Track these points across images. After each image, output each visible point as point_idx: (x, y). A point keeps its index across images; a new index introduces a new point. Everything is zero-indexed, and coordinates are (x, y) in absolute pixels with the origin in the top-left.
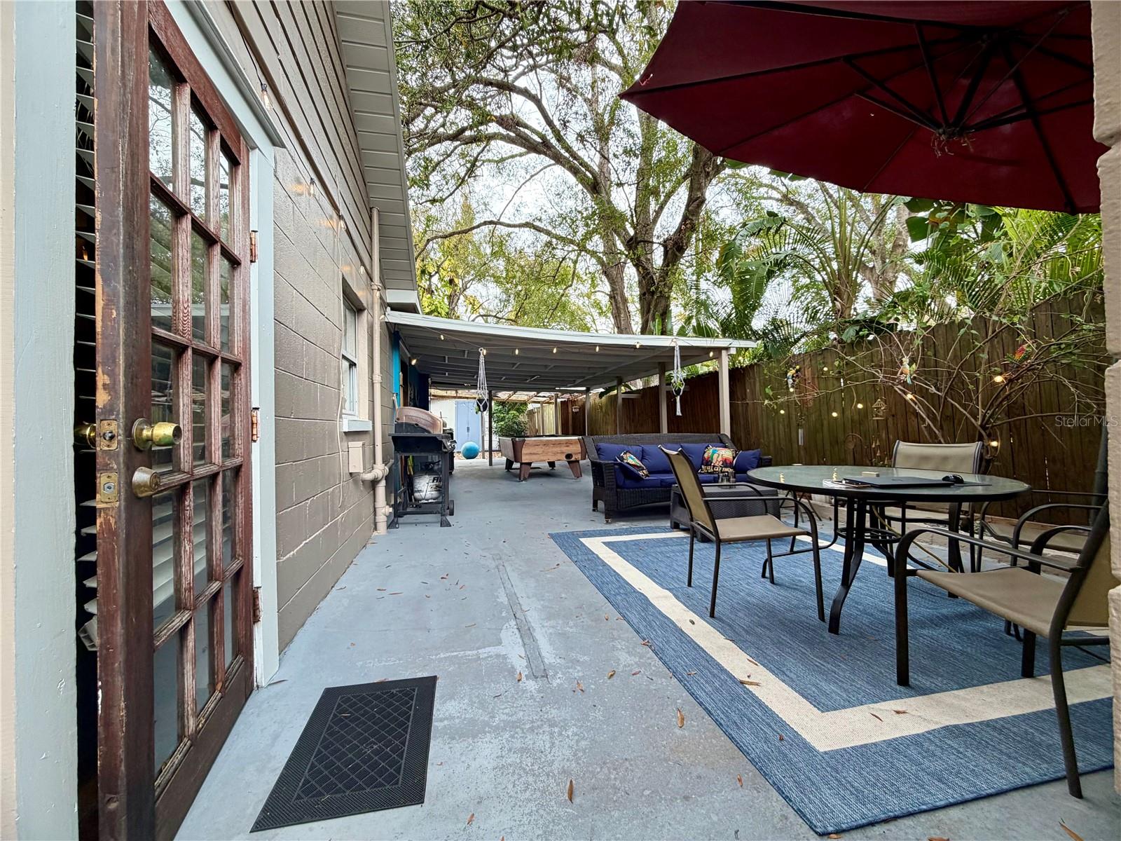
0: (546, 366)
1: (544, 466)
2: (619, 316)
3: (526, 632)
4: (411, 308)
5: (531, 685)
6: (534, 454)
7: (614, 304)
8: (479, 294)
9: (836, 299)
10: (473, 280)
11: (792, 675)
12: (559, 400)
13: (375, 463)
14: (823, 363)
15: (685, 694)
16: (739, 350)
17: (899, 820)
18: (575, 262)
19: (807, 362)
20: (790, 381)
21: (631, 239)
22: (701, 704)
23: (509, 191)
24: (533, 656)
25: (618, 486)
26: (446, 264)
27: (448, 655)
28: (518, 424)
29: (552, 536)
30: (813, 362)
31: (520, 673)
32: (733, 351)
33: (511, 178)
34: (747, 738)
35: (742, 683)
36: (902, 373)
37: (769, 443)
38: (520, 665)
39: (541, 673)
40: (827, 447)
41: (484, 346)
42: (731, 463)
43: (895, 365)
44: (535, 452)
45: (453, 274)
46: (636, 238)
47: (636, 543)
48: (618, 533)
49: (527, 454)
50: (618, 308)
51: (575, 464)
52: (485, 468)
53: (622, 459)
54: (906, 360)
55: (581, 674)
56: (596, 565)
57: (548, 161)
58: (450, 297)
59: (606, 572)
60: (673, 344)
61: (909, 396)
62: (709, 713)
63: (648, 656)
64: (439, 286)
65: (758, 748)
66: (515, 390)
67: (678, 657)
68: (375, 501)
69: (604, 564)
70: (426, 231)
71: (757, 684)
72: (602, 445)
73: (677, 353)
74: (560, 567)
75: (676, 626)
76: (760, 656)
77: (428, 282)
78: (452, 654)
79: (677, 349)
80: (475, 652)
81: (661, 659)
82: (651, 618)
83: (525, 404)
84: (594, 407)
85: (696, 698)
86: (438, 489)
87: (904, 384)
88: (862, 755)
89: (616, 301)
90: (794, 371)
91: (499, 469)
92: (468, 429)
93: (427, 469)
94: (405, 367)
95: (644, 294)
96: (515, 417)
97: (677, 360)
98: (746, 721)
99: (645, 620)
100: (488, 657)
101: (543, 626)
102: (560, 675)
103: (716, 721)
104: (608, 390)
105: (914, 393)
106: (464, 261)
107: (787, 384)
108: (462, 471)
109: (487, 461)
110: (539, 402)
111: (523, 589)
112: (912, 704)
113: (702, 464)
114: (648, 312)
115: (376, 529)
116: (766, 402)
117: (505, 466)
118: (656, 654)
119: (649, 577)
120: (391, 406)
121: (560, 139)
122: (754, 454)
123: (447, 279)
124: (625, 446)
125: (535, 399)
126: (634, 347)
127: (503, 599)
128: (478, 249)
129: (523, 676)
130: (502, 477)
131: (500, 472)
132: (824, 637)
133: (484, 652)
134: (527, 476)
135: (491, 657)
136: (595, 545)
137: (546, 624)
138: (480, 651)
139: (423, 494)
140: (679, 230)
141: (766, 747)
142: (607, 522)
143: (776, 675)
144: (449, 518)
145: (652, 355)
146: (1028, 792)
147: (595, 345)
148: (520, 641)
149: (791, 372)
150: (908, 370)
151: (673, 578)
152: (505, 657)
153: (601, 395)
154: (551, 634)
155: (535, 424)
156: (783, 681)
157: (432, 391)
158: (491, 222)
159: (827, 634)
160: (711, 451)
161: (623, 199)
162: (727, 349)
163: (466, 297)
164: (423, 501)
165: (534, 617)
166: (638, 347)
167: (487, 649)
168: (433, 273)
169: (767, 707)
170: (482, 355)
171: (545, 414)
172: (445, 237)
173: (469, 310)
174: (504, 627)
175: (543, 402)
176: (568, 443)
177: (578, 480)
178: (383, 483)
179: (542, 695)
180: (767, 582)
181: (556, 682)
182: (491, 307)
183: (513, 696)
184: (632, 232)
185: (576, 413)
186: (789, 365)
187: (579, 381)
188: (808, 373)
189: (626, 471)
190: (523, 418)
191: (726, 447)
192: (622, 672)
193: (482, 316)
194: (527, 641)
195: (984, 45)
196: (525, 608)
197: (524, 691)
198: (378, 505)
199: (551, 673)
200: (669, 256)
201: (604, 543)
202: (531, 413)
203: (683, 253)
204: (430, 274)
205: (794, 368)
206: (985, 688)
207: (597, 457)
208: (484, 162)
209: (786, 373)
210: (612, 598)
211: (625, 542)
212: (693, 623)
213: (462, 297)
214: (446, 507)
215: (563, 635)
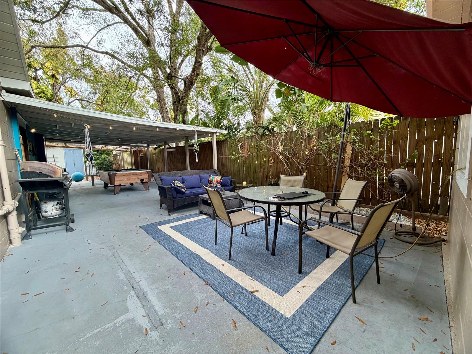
0: (126, 135)
1: (128, 185)
2: (163, 111)
3: (142, 297)
4: (26, 94)
5: (154, 335)
6: (122, 180)
7: (160, 104)
8: (74, 86)
9: (254, 117)
10: (70, 78)
11: (267, 281)
12: (132, 150)
13: (4, 200)
14: (251, 142)
15: (232, 308)
16: (221, 134)
17: (321, 340)
18: (138, 80)
19: (245, 141)
20: (239, 148)
21: (169, 74)
22: (240, 311)
23: (93, 30)
24: (150, 312)
25: (173, 198)
26: (48, 64)
27: (92, 333)
28: (108, 161)
29: (142, 228)
30: (248, 141)
31: (146, 329)
32: (218, 134)
33: (94, 22)
34: (263, 323)
35: (252, 292)
36: (278, 148)
37: (231, 172)
38: (144, 322)
39: (158, 324)
40: (252, 174)
41: (88, 123)
42: (220, 182)
43: (275, 145)
44: (123, 179)
45: (54, 72)
46: (171, 74)
47: (186, 224)
48: (176, 220)
49: (118, 180)
50: (162, 107)
51: (145, 184)
52: (89, 187)
53: (174, 184)
54: (280, 144)
55: (180, 315)
56: (170, 242)
57: (118, 19)
58: (53, 85)
59: (176, 245)
60: (194, 130)
61: (281, 157)
62: (245, 315)
63: (210, 291)
64: (44, 77)
65: (267, 326)
66: (106, 145)
67: (223, 287)
68: (8, 225)
69: (174, 241)
70: (30, 40)
71: (257, 291)
72: (163, 177)
73: (196, 133)
74: (152, 247)
75: (217, 269)
76: (254, 276)
77: (34, 74)
78: (96, 331)
79: (196, 132)
80: (112, 324)
81: (216, 291)
82: (205, 267)
83: (112, 151)
84: (152, 154)
85: (237, 309)
86: (61, 209)
87: (279, 152)
88: (301, 313)
89: (161, 103)
90: (241, 144)
91: (100, 188)
92: (74, 164)
93: (51, 198)
94: (23, 132)
95: (175, 102)
96: (105, 158)
97: (196, 136)
98: (260, 314)
99: (203, 270)
100: (122, 324)
101: (152, 290)
102: (169, 321)
103: (249, 318)
104: (159, 146)
105: (282, 156)
106: (62, 65)
107: (238, 149)
108: (74, 190)
109: (90, 182)
110: (120, 151)
111: (133, 266)
112: (305, 281)
113: (208, 183)
114: (177, 111)
115: (11, 242)
116: (233, 157)
117: (103, 185)
118: (213, 289)
119: (197, 243)
120: (14, 158)
121: (127, 10)
122: (229, 178)
123: (50, 74)
124: (175, 178)
125: (118, 149)
126: (176, 129)
127: (122, 277)
128: (72, 59)
129: (148, 330)
130: (102, 193)
131: (100, 190)
132: (271, 258)
133: (118, 321)
134: (118, 192)
135: (124, 323)
136: (166, 229)
137: (153, 288)
138: (116, 321)
139: (49, 214)
140: (191, 75)
141: (271, 325)
142: (169, 215)
143: (262, 283)
144: (71, 225)
145: (184, 133)
146: (345, 307)
147: (157, 127)
148: (140, 304)
149: (240, 144)
150: (280, 147)
151: (208, 242)
152: (133, 320)
153: (156, 149)
154: (157, 293)
155: (118, 161)
156: (265, 286)
157: (46, 143)
158: (82, 46)
159: (271, 257)
160: (212, 177)
161: (163, 53)
162: (216, 133)
163: (65, 87)
164: (49, 218)
165: (144, 285)
166: (178, 130)
167: (121, 318)
168: (38, 68)
169: (264, 302)
170: (87, 128)
171: (124, 156)
172: (47, 47)
173: (68, 95)
174: (128, 298)
175: (123, 151)
176: (141, 174)
177: (147, 191)
178: (15, 213)
179: (163, 339)
180: (244, 235)
181: (168, 326)
182: (84, 95)
183: (145, 348)
184: (168, 71)
185: (142, 157)
186: (239, 141)
187: (144, 142)
188: (246, 145)
189: (177, 190)
190: (111, 158)
191: (217, 175)
192: (201, 305)
193: (79, 100)
194: (144, 303)
195: (327, 34)
196: (138, 279)
197: (151, 341)
198: (10, 228)
199: (164, 321)
200: (187, 86)
201: (171, 227)
202: (115, 156)
203: (193, 86)
204: (35, 68)
205: (241, 143)
206: (320, 266)
207: (161, 183)
208: (73, 7)
209: (238, 144)
210: (183, 260)
211: (180, 225)
212: (223, 265)
213: (62, 87)
214: (69, 218)
215: (165, 292)
